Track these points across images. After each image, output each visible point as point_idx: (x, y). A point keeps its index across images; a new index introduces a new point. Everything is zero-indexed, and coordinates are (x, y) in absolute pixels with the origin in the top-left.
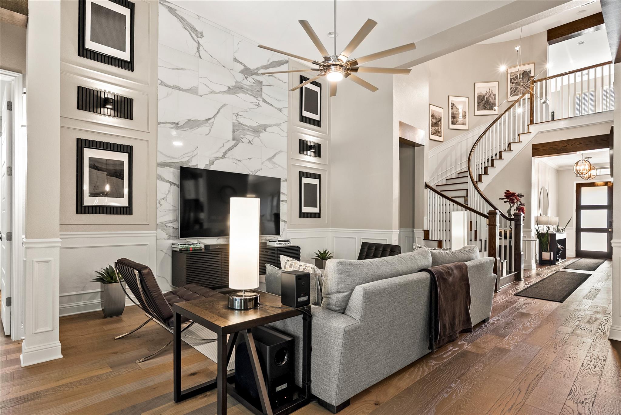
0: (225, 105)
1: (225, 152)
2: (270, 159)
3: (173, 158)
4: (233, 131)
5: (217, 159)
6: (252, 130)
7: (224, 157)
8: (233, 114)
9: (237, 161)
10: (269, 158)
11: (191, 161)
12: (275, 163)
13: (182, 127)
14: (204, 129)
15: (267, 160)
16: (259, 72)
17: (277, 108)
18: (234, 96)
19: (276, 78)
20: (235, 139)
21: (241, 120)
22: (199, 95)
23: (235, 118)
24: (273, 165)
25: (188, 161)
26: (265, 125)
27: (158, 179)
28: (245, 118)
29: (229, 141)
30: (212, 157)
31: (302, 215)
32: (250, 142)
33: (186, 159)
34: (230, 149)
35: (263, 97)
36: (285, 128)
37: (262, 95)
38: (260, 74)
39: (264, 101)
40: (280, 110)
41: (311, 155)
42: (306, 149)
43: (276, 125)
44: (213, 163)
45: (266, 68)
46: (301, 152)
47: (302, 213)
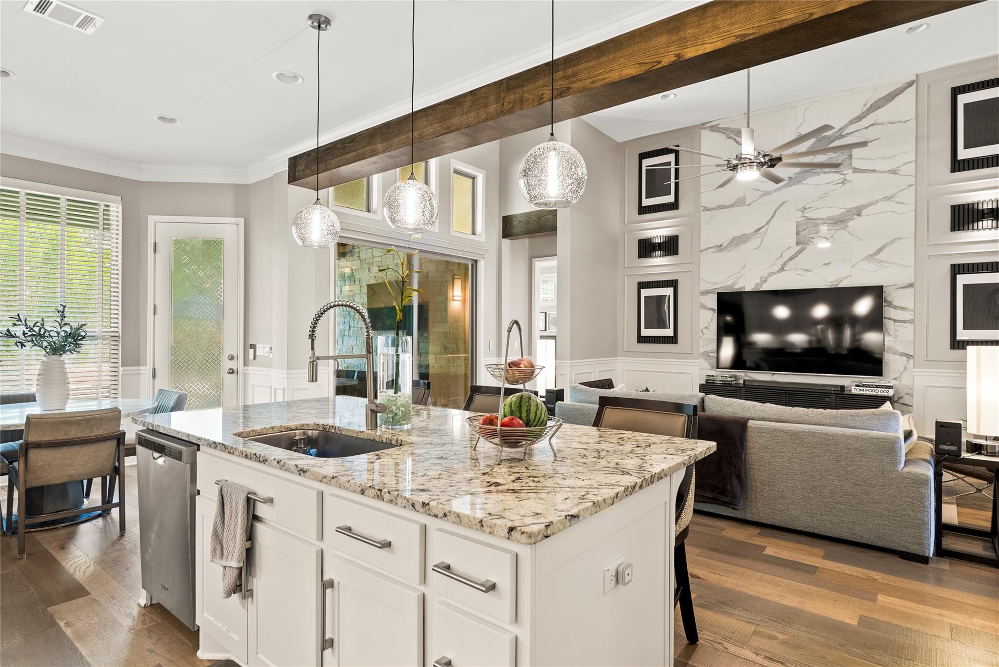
0: (784, 203)
1: (784, 263)
2: (871, 257)
3: (716, 283)
4: (797, 234)
5: (771, 274)
6: (831, 222)
7: (782, 269)
8: (797, 210)
9: (805, 272)
10: (869, 255)
11: (737, 283)
12: (881, 261)
13: (726, 248)
14: (755, 242)
15: (863, 260)
16: (843, 134)
17: (886, 172)
18: (800, 186)
19: (882, 124)
20: (800, 243)
21: (810, 215)
22: (747, 204)
23: (800, 214)
24: (879, 265)
25: (734, 284)
26: (858, 207)
27: (701, 307)
28: (817, 209)
29: (790, 247)
30: (765, 274)
31: (958, 345)
32: (827, 240)
33: (730, 282)
34: (791, 259)
35: (854, 165)
36: (909, 196)
37: (851, 164)
38: (848, 134)
39: (856, 170)
40: (894, 172)
41: (990, 226)
42: (971, 220)
43: (886, 199)
44: (766, 281)
45: (859, 118)
46: (957, 228)
47: (959, 341)
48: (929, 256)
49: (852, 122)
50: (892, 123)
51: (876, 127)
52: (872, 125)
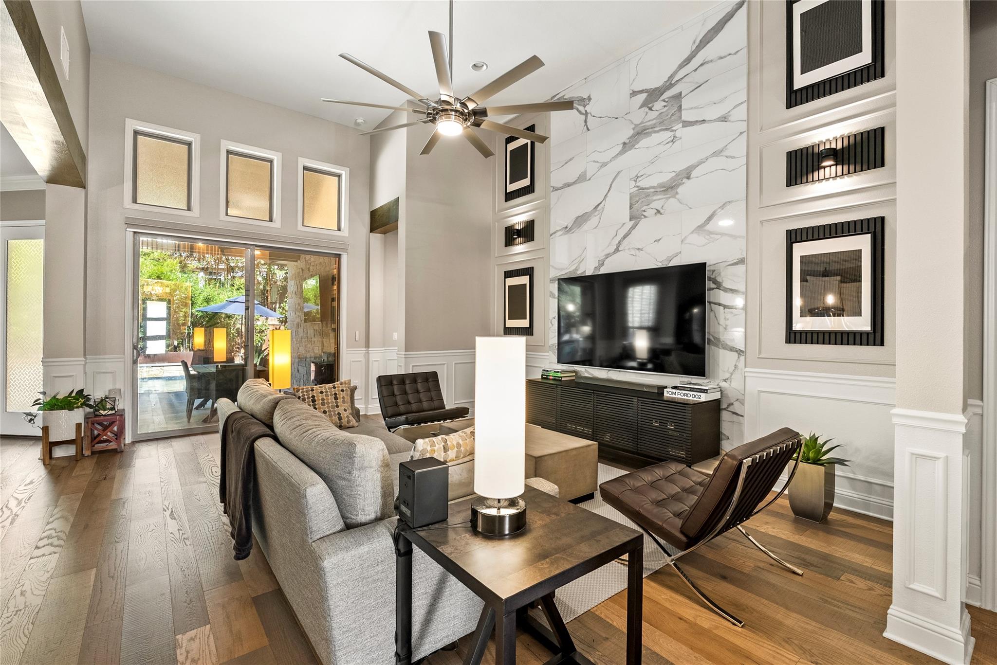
0: (619, 172)
1: (619, 242)
2: (700, 228)
3: (562, 269)
4: (630, 207)
5: (608, 256)
6: (662, 189)
7: (617, 250)
8: (631, 179)
9: (637, 251)
10: (698, 226)
11: (579, 268)
12: (711, 233)
13: (570, 229)
14: (594, 221)
15: (692, 232)
16: (673, 82)
17: (715, 120)
18: (633, 151)
19: (711, 61)
20: (633, 218)
21: (643, 183)
22: (587, 179)
23: (633, 184)
24: (707, 237)
25: (576, 270)
26: (687, 168)
27: (550, 296)
28: (649, 175)
29: (624, 224)
30: (602, 256)
31: (794, 337)
32: (658, 212)
33: (573, 268)
34: (625, 237)
35: (684, 118)
36: (739, 148)
37: (680, 117)
38: (677, 81)
39: (687, 124)
40: (724, 119)
41: (833, 175)
42: (810, 169)
43: (716, 154)
44: (603, 264)
45: (688, 60)
46: (793, 182)
47: (796, 332)
48: (762, 222)
49: (681, 66)
50: (721, 58)
51: (705, 66)
52: (702, 65)
